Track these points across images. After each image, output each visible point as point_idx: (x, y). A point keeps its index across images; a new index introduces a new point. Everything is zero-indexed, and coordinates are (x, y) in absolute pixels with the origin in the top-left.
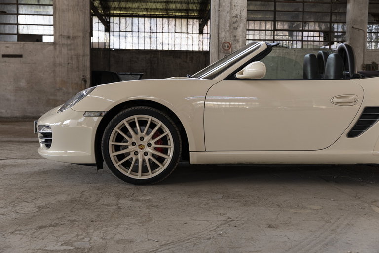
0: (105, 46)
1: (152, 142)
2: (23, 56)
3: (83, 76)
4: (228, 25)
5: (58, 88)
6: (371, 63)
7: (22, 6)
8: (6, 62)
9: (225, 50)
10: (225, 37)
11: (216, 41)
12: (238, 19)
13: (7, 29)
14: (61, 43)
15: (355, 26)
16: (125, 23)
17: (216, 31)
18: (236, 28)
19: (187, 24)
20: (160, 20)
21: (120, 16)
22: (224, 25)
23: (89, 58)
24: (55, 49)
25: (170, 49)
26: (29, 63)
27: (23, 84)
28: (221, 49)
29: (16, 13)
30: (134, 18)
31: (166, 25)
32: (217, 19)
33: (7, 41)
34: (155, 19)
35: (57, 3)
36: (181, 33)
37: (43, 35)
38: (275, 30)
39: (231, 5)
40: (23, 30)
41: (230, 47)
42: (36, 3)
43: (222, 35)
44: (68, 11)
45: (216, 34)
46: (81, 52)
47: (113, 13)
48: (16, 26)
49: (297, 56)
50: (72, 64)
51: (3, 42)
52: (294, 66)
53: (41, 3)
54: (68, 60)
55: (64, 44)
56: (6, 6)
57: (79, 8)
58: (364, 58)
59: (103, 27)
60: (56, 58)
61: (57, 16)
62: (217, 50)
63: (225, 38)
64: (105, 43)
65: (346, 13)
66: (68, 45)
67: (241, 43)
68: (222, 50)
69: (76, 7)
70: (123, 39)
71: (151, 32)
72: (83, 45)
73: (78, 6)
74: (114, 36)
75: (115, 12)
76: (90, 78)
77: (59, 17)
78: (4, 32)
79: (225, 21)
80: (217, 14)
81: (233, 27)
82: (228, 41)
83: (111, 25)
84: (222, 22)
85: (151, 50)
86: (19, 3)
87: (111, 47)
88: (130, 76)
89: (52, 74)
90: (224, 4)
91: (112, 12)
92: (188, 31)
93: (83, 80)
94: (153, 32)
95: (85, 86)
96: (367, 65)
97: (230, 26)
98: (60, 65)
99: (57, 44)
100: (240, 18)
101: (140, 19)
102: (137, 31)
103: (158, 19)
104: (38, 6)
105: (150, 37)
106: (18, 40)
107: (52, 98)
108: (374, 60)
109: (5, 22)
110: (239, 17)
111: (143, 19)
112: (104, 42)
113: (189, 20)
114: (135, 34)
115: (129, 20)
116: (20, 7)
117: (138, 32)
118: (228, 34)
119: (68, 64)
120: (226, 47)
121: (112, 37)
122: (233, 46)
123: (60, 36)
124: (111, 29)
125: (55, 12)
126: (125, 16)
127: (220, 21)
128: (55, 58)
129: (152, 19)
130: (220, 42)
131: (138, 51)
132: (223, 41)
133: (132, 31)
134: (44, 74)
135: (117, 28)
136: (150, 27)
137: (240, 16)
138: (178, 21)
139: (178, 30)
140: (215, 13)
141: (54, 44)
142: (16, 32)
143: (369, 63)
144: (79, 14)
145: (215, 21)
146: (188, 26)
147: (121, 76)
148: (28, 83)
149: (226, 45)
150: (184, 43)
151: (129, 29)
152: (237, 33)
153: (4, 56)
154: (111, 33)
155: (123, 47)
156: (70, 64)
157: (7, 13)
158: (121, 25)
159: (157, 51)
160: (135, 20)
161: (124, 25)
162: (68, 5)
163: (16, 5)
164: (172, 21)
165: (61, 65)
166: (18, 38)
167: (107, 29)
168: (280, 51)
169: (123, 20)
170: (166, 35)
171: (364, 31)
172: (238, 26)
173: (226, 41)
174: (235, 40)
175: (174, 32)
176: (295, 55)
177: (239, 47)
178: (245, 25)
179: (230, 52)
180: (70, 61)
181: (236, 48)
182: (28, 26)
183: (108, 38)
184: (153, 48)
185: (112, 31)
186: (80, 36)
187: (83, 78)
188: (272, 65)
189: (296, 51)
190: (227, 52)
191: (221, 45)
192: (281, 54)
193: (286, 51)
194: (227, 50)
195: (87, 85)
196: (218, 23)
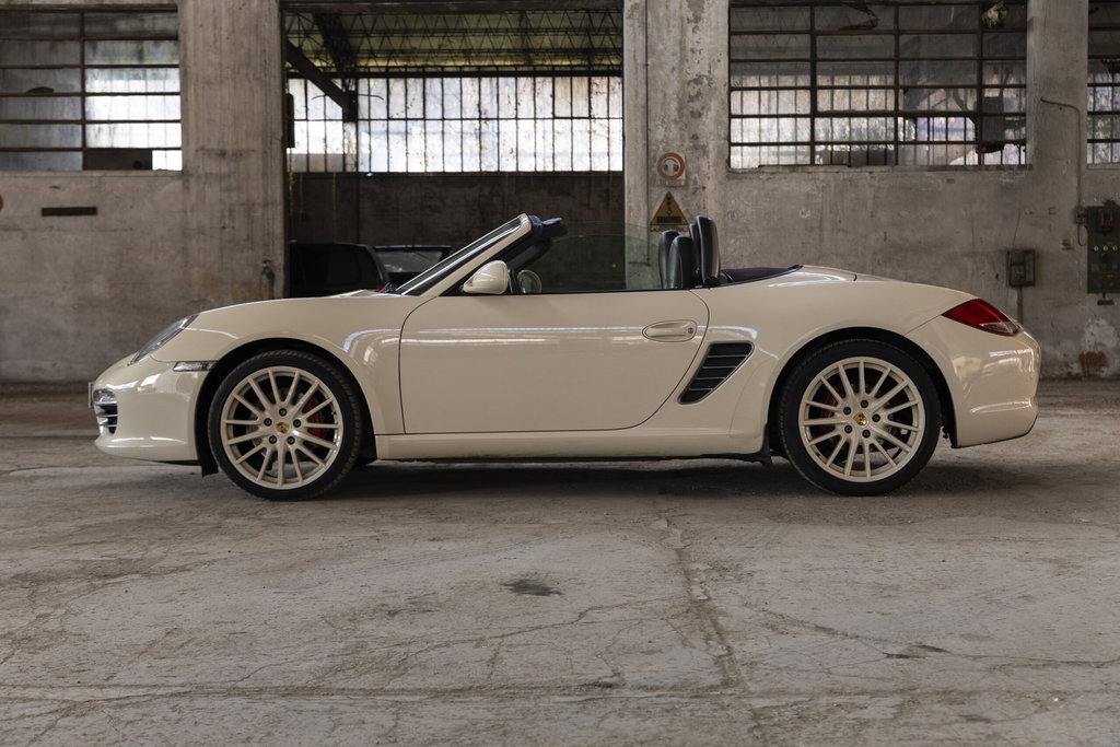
0: (344, 165)
1: (303, 418)
2: (99, 211)
3: (265, 262)
4: (674, 105)
5: (196, 299)
6: (1101, 205)
7: (96, 71)
8: (51, 228)
9: (667, 177)
10: (667, 140)
11: (641, 151)
12: (704, 87)
13: (56, 136)
14: (201, 171)
15: (1049, 98)
16: (403, 94)
17: (639, 123)
18: (697, 115)
19: (590, 92)
20: (507, 84)
21: (387, 74)
22: (663, 104)
23: (279, 210)
24: (186, 188)
25: (539, 169)
26: (115, 230)
28: (654, 174)
29: (78, 89)
30: (428, 81)
31: (526, 98)
32: (642, 90)
33: (54, 171)
34: (494, 80)
35: (191, 61)
36: (572, 118)
37: (151, 150)
38: (814, 114)
39: (683, 48)
40: (100, 138)
41: (681, 168)
42: (135, 62)
43: (659, 134)
44: (221, 82)
45: (640, 134)
46: (257, 195)
47: (366, 67)
48: (80, 127)
49: (879, 188)
50: (233, 227)
51: (44, 174)
52: (872, 216)
53: (146, 63)
54: (223, 217)
55: (211, 174)
56: (51, 72)
57: (251, 72)
58: (1079, 188)
59: (339, 109)
60: (189, 214)
61: (191, 96)
62: (644, 178)
63: (667, 143)
64: (344, 155)
65: (1025, 58)
66: (220, 177)
67: (712, 156)
68: (658, 176)
69: (243, 71)
70: (397, 143)
71: (480, 119)
72: (265, 174)
73: (248, 65)
74: (370, 133)
75: (372, 63)
76: (284, 269)
77: (197, 96)
78: (46, 146)
79: (665, 95)
80: (641, 74)
81: (690, 108)
82: (675, 151)
83: (363, 102)
84: (656, 97)
85: (481, 172)
86: (87, 63)
87: (363, 168)
88: (412, 254)
89: (179, 259)
90: (661, 47)
91: (363, 63)
92: (594, 113)
93: (263, 272)
94: (487, 119)
95: (271, 291)
96: (1090, 208)
97: (680, 109)
98: (201, 231)
99: (191, 175)
100: (709, 84)
101: (447, 81)
102: (439, 116)
103: (502, 80)
104: (140, 72)
105: (480, 135)
106: (86, 167)
108: (1110, 195)
109: (49, 117)
110: (705, 81)
111: (457, 80)
112: (340, 152)
113: (596, 80)
114: (434, 127)
115: (415, 85)
116: (89, 73)
117: (443, 119)
118: (674, 132)
119: (224, 228)
120: (671, 168)
121: (364, 138)
122: (691, 166)
123: (201, 153)
124: (363, 113)
125: (184, 84)
126: (404, 75)
127: (651, 94)
128: (185, 212)
129: (485, 81)
130: (652, 154)
131: (443, 178)
132: (661, 152)
133: (424, 119)
134: (156, 258)
135: (379, 111)
136: (479, 105)
137: (709, 79)
138: (562, 84)
139: (563, 110)
140: (636, 73)
141: (183, 175)
142: (78, 144)
143: (1096, 202)
144: (251, 89)
145: (637, 95)
146: (594, 96)
147: (381, 255)
148: (111, 287)
149: (671, 164)
150: (581, 148)
151: (416, 111)
152: (701, 127)
153: (47, 212)
154: (363, 126)
155: (398, 167)
156: (227, 230)
157: (57, 90)
158: (392, 99)
159: (499, 176)
160: (434, 84)
161: (401, 100)
162: (220, 64)
163: (79, 70)
164: (545, 85)
165: (203, 233)
166: (85, 159)
167: (351, 116)
168: (830, 176)
169: (397, 86)
170: (526, 126)
171: (1076, 109)
172: (703, 108)
173: (671, 151)
174: (696, 148)
175: (551, 116)
176: (871, 186)
177: (708, 168)
178: (723, 103)
179: (683, 183)
180: (227, 221)
181: (698, 169)
182: (113, 125)
183: (354, 141)
184: (490, 166)
185: (363, 120)
186: (253, 150)
187: (265, 268)
188: (805, 217)
189: (875, 174)
190: (672, 183)
191: (655, 165)
192: (833, 185)
193: (846, 176)
194: (672, 178)
195: (275, 289)
196: (644, 101)
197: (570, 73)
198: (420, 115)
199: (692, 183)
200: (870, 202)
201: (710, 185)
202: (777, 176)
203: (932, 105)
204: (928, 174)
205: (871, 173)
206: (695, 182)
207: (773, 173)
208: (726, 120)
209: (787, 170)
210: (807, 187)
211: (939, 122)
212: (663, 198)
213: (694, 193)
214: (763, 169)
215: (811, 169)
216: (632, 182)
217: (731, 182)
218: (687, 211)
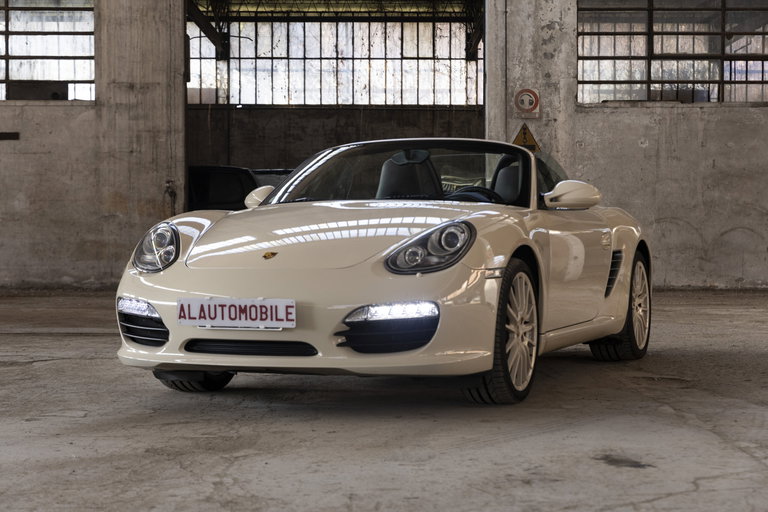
0: (217, 97)
2: (21, 136)
3: (168, 182)
4: (530, 47)
5: (107, 214)
7: (18, 13)
9: (523, 111)
10: (523, 78)
11: (501, 88)
12: (556, 32)
14: (112, 102)
16: (269, 35)
17: (499, 63)
18: (550, 56)
19: (434, 36)
20: (361, 28)
21: (256, 19)
22: (520, 46)
23: (181, 136)
24: (99, 116)
25: (389, 103)
26: (35, 153)
27: (20, 204)
28: (512, 108)
30: (292, 25)
31: (378, 40)
32: (502, 34)
34: (350, 24)
35: (104, 4)
36: (418, 58)
37: (67, 82)
38: (650, 56)
40: (21, 72)
41: (535, 103)
42: (53, 5)
43: (516, 72)
44: (131, 23)
45: (500, 73)
46: (161, 123)
47: (239, 12)
48: (4, 62)
49: (708, 121)
50: (140, 152)
52: (703, 146)
53: (63, 6)
54: (131, 142)
55: (121, 104)
57: (157, 16)
59: (213, 47)
60: (101, 139)
61: (104, 36)
62: (503, 111)
63: (523, 82)
64: (217, 89)
66: (129, 107)
67: (563, 92)
68: (515, 110)
69: (151, 14)
70: (264, 79)
71: (337, 59)
72: (168, 105)
73: (155, 9)
74: (240, 70)
75: (243, 9)
76: (185, 188)
77: (109, 39)
79: (522, 38)
80: (501, 20)
81: (544, 50)
82: (530, 88)
83: (234, 43)
84: (514, 41)
85: (338, 105)
86: (11, 5)
87: (234, 101)
89: (92, 179)
91: (235, 9)
92: (437, 54)
93: (165, 192)
95: (173, 207)
97: (534, 51)
98: (111, 155)
99: (103, 105)
100: (560, 29)
101: (308, 25)
102: (302, 56)
103: (357, 24)
104: (59, 13)
105: (337, 73)
106: (8, 97)
107: (91, 237)
110: (557, 27)
111: (317, 24)
112: (214, 87)
113: (438, 25)
114: (296, 65)
115: (280, 29)
116: (13, 15)
117: (305, 58)
118: (529, 71)
119: (132, 152)
120: (527, 102)
121: (235, 75)
122: (544, 101)
123: (112, 86)
124: (234, 52)
125: (97, 25)
126: (271, 19)
127: (510, 38)
128: (98, 137)
129: (341, 25)
130: (510, 90)
131: (305, 109)
132: (518, 89)
133: (288, 58)
134: (71, 179)
135: (248, 50)
136: (336, 46)
137: (561, 25)
138: (410, 28)
139: (410, 51)
140: (496, 19)
141: (96, 104)
144: (157, 30)
145: (497, 38)
146: (437, 40)
147: (260, 177)
148: (31, 204)
149: (526, 98)
150: (426, 85)
151: (280, 51)
152: (553, 67)
154: (234, 64)
155: (264, 100)
156: (134, 154)
158: (259, 40)
159: (353, 109)
160: (297, 28)
161: (268, 41)
162: (130, 8)
163: (3, 12)
164: (394, 29)
165: (113, 156)
166: (7, 90)
167: (223, 54)
168: (666, 111)
169: (264, 29)
170: (378, 65)
172: (555, 50)
173: (526, 88)
174: (548, 85)
175: (400, 57)
176: (702, 120)
177: (558, 103)
178: (572, 46)
179: (537, 116)
180: (135, 146)
181: (551, 104)
182: (33, 61)
183: (226, 76)
184: (345, 99)
185: (234, 58)
186: (159, 84)
187: (168, 188)
188: (644, 146)
189: (705, 110)
190: (527, 115)
191: (513, 99)
192: (668, 118)
193: (680, 111)
194: (527, 111)
195: (176, 206)
196: (503, 44)
197: (417, 19)
198: (284, 55)
199: (544, 115)
200: (701, 134)
201: (561, 118)
202: (619, 110)
203: (734, 50)
204: (751, 109)
205: (701, 108)
206: (548, 114)
207: (616, 108)
208: (575, 60)
209: (628, 105)
210: (646, 121)
211: (740, 64)
212: (519, 129)
213: (547, 125)
214: (607, 104)
215: (649, 104)
216: (492, 114)
217: (580, 115)
218: (541, 140)
